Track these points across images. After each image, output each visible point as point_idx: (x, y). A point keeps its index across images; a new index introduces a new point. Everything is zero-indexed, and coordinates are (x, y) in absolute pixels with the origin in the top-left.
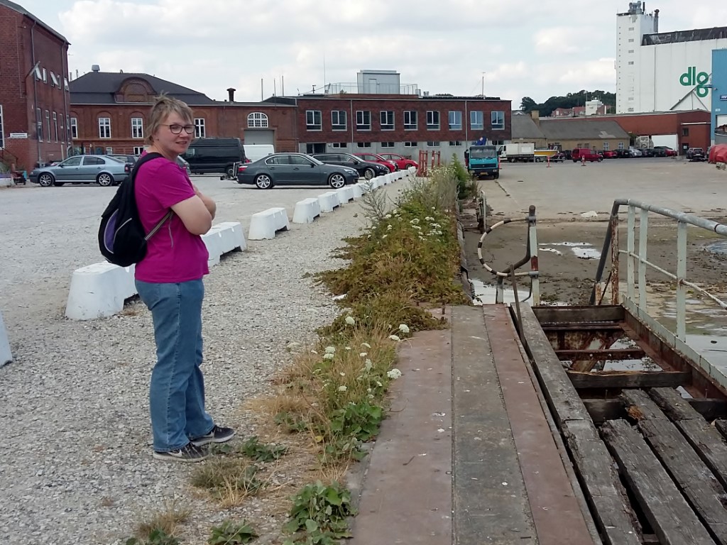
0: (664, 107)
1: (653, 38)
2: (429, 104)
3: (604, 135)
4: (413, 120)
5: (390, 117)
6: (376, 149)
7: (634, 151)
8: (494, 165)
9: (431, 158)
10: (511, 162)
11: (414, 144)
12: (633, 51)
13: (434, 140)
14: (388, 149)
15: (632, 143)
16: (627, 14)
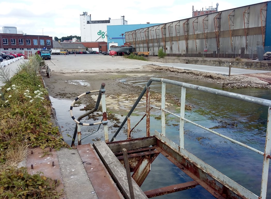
0: (94, 40)
1: (90, 22)
2: (27, 37)
3: (79, 47)
4: (22, 42)
5: (14, 41)
6: (10, 50)
7: (88, 52)
8: (49, 56)
9: (28, 53)
10: (53, 55)
11: (23, 49)
12: (85, 25)
13: (29, 48)
14: (14, 51)
15: (87, 50)
16: (83, 15)
